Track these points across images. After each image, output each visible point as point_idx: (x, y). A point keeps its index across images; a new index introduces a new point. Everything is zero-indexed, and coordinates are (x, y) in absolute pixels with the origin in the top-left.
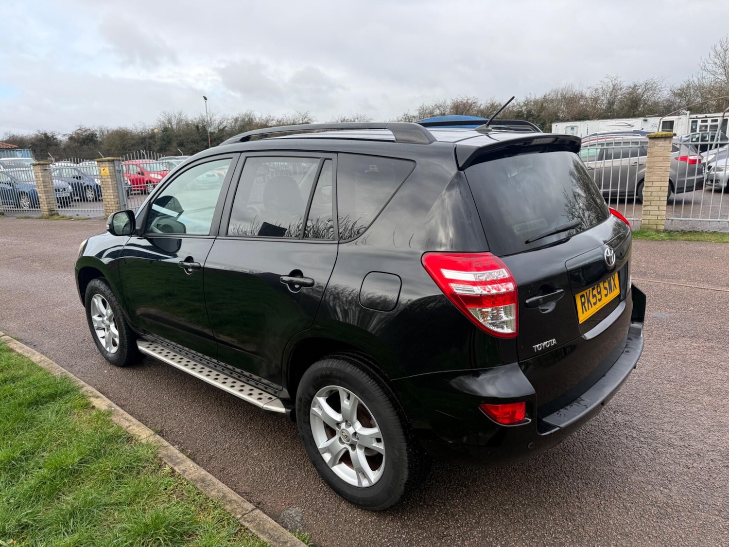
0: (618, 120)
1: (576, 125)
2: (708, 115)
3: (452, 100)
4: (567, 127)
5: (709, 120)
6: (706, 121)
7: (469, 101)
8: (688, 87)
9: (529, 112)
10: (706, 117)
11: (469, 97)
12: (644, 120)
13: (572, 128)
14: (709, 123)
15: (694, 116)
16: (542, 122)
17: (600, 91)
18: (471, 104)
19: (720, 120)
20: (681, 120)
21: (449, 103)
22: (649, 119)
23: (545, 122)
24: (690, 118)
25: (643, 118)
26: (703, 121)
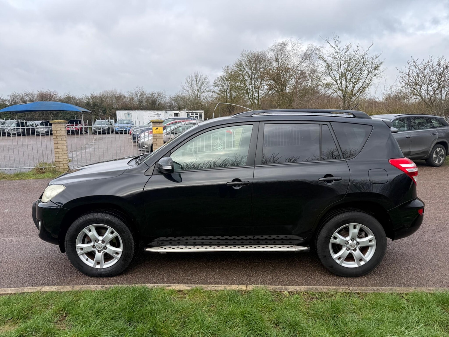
0: (153, 111)
1: (131, 112)
2: (194, 111)
3: (38, 91)
4: (125, 113)
5: (194, 113)
6: (193, 114)
7: (51, 93)
8: (178, 97)
9: (94, 103)
10: (193, 112)
11: (51, 91)
12: (165, 112)
13: (129, 114)
14: (194, 115)
15: (188, 111)
16: (103, 109)
17: (134, 94)
18: (53, 95)
19: (199, 114)
20: (182, 113)
21: (36, 93)
22: (168, 112)
23: (106, 109)
24: (186, 112)
25: (165, 111)
26: (192, 114)
